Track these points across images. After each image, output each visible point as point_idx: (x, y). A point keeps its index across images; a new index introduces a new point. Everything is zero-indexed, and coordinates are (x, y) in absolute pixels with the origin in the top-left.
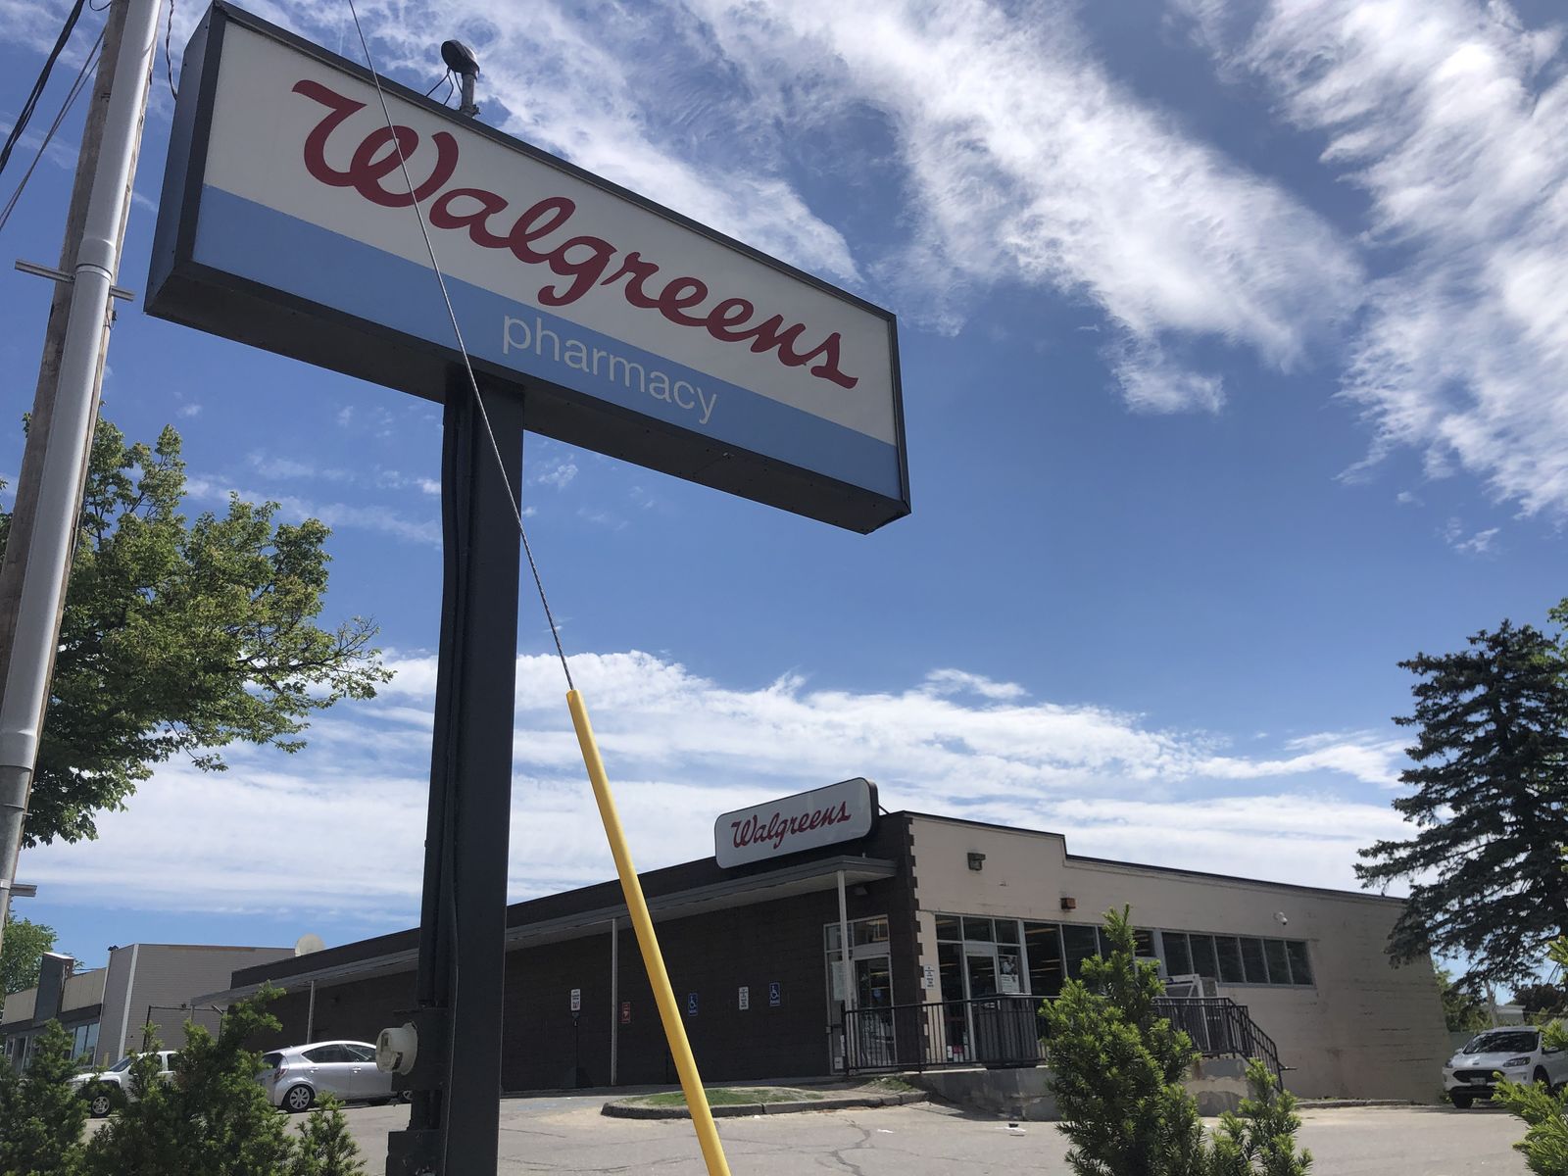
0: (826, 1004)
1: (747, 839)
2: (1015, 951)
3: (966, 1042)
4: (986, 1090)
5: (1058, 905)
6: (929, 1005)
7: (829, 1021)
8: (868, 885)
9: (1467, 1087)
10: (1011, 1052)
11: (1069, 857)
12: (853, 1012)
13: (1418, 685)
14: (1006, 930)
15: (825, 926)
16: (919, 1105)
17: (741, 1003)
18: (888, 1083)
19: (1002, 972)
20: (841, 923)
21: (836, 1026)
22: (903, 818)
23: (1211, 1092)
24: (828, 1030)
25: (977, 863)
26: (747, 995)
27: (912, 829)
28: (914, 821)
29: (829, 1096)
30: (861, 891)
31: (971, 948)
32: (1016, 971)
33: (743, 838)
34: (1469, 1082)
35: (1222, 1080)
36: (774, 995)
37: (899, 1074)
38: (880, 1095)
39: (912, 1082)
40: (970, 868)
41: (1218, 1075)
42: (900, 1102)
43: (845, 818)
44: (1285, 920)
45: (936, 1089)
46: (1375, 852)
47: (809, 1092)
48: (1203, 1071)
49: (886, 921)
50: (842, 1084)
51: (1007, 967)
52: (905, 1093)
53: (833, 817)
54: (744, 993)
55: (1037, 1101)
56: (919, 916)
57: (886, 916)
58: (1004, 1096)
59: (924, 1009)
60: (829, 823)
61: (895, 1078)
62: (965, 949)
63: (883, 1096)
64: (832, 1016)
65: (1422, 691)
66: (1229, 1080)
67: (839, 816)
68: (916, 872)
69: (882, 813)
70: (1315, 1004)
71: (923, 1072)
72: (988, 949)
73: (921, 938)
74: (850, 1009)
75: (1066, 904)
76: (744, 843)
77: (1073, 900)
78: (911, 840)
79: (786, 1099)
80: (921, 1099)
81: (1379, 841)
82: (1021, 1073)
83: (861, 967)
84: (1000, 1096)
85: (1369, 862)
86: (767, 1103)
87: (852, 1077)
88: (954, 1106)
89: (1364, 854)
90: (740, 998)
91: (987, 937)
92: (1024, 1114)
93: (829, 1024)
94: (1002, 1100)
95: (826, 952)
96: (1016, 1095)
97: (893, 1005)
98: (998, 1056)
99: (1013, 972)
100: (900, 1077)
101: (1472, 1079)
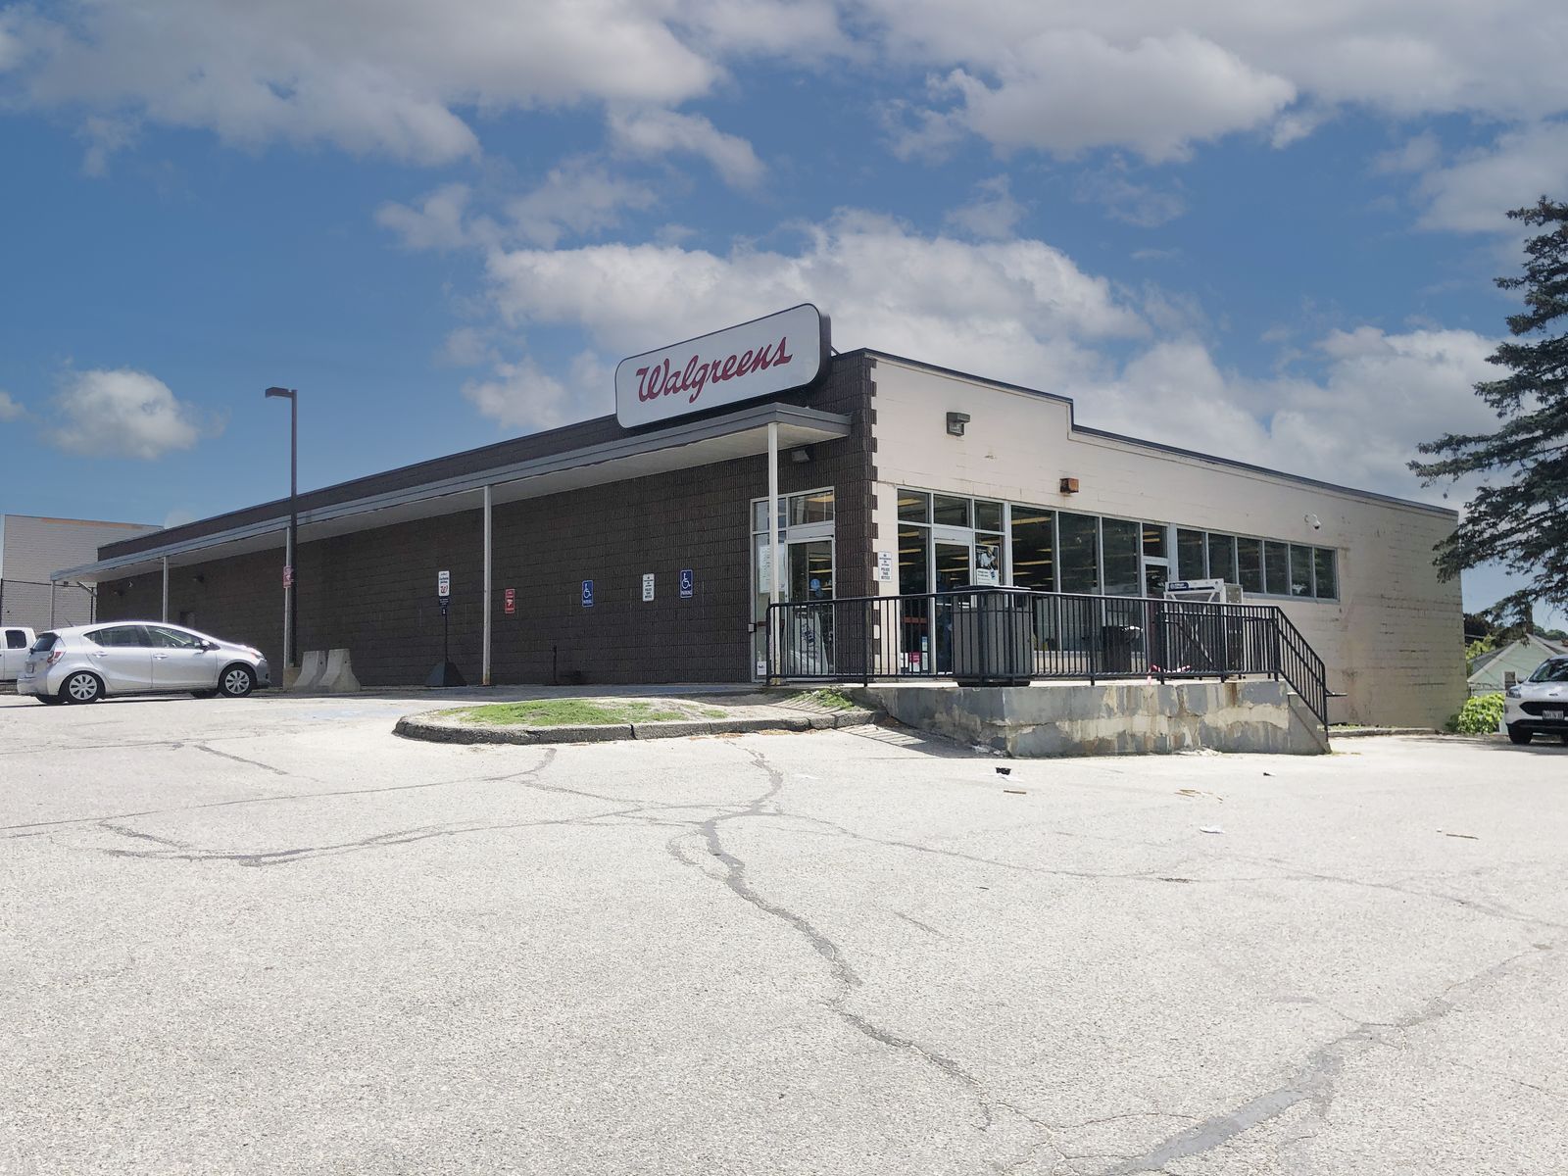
0: (748, 597)
1: (655, 391)
2: (998, 540)
3: (925, 648)
4: (956, 712)
5: (1056, 486)
6: (884, 599)
7: (753, 617)
8: (810, 448)
9: (1535, 721)
10: (997, 664)
11: (1075, 428)
12: (780, 605)
13: (1534, 238)
14: (988, 513)
15: (753, 501)
16: (860, 729)
17: (645, 593)
18: (821, 697)
19: (978, 566)
20: (770, 498)
21: (761, 624)
22: (863, 359)
23: (1246, 723)
24: (751, 628)
25: (958, 426)
26: (652, 583)
27: (875, 375)
28: (878, 363)
29: (736, 713)
30: (801, 456)
31: (942, 534)
32: (997, 565)
33: (650, 388)
34: (1541, 715)
35: (1260, 707)
36: (685, 584)
37: (835, 687)
38: (807, 715)
39: (854, 698)
40: (948, 432)
41: (1256, 702)
42: (835, 724)
43: (784, 360)
44: (1318, 523)
45: (884, 708)
46: (1439, 447)
47: (709, 707)
48: (1240, 696)
49: (832, 498)
50: (761, 696)
51: (985, 560)
52: (844, 712)
53: (768, 360)
54: (648, 582)
55: (1029, 730)
56: (876, 489)
57: (832, 488)
58: (982, 722)
59: (876, 604)
60: (764, 367)
61: (831, 692)
62: (934, 534)
63: (813, 716)
64: (756, 613)
65: (1537, 246)
66: (1269, 708)
67: (777, 357)
68: (876, 431)
69: (833, 354)
70: (1337, 620)
71: (870, 685)
72: (963, 536)
73: (877, 516)
74: (777, 602)
75: (1067, 487)
76: (652, 395)
77: (1075, 482)
78: (872, 389)
79: (670, 717)
80: (866, 721)
81: (1446, 435)
82: (1010, 695)
83: (797, 552)
84: (976, 722)
85: (1430, 459)
86: (641, 724)
87: (775, 689)
88: (910, 731)
89: (1424, 449)
90: (644, 588)
91: (963, 522)
92: (1009, 748)
93: (753, 621)
94: (979, 728)
95: (752, 533)
96: (999, 723)
97: (834, 598)
98: (976, 670)
99: (993, 566)
100: (839, 691)
101: (1545, 712)
